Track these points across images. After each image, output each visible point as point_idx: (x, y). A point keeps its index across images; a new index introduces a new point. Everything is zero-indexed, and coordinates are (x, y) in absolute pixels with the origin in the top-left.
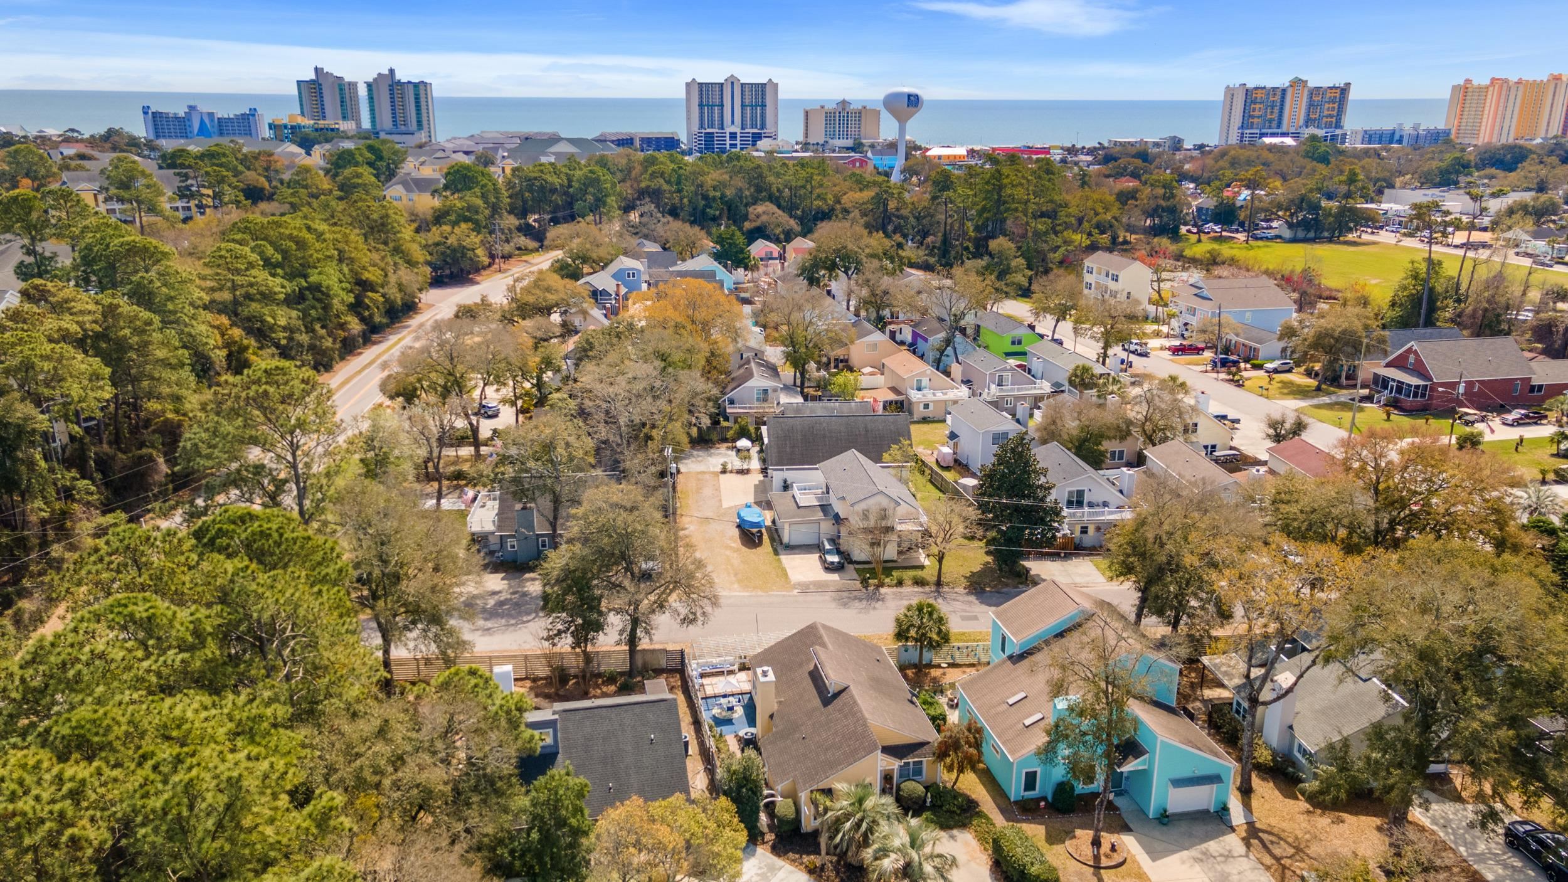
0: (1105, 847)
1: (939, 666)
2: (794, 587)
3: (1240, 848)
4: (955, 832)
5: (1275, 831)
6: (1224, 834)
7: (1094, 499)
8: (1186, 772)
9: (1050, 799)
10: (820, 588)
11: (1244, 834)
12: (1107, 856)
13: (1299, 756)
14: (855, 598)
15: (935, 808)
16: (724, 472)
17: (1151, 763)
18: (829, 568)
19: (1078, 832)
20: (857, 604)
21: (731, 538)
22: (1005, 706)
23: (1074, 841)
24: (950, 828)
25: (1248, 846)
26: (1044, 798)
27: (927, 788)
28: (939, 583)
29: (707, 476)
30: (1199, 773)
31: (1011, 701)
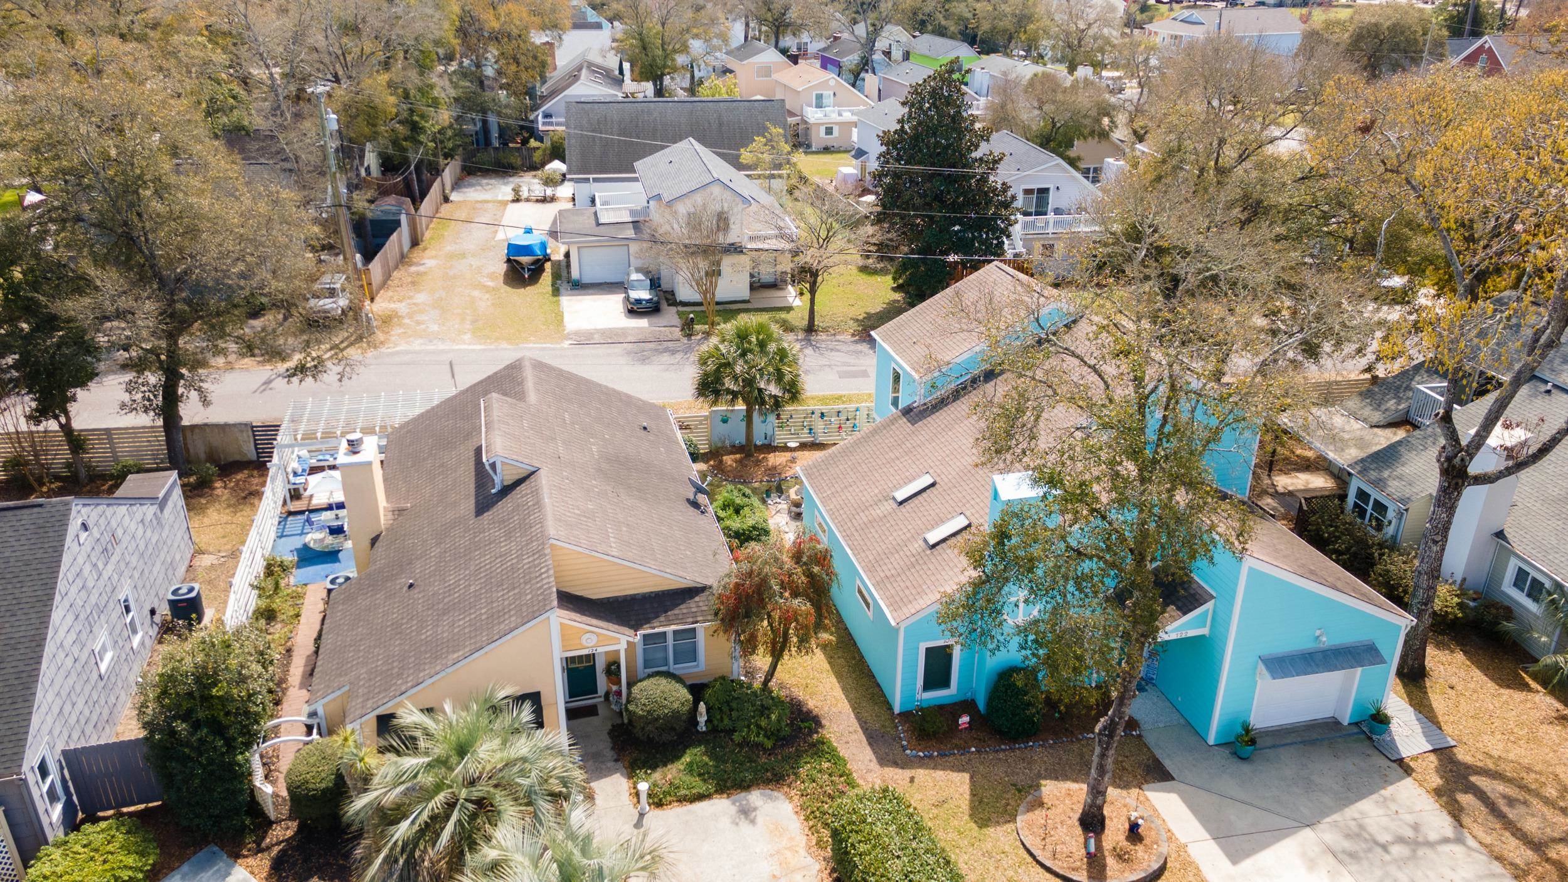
0: (1114, 834)
1: (786, 449)
2: (567, 337)
3: (1438, 822)
4: (755, 797)
5: (1509, 771)
6: (1387, 781)
7: (1063, 204)
8: (1299, 641)
9: (981, 705)
10: (611, 338)
11: (1436, 781)
12: (1122, 857)
13: (1521, 598)
14: (666, 350)
15: (715, 737)
16: (517, 200)
17: (1219, 623)
18: (635, 310)
19: (1050, 789)
20: (666, 358)
21: (491, 276)
22: (890, 505)
23: (1038, 815)
24: (744, 786)
25: (1456, 812)
26: (967, 705)
27: (697, 690)
28: (811, 329)
29: (490, 205)
30: (1327, 641)
31: (900, 495)
